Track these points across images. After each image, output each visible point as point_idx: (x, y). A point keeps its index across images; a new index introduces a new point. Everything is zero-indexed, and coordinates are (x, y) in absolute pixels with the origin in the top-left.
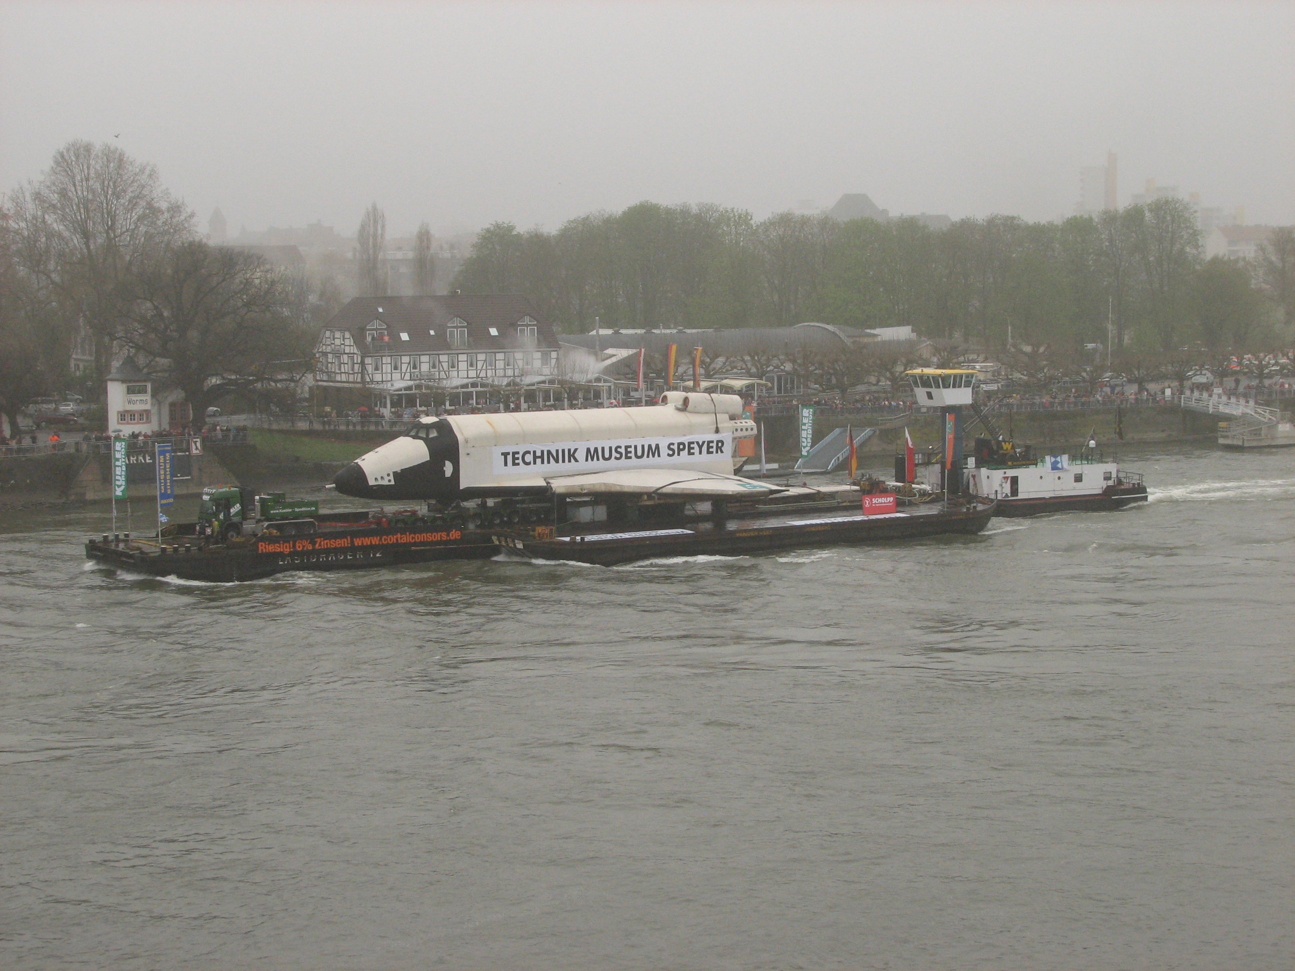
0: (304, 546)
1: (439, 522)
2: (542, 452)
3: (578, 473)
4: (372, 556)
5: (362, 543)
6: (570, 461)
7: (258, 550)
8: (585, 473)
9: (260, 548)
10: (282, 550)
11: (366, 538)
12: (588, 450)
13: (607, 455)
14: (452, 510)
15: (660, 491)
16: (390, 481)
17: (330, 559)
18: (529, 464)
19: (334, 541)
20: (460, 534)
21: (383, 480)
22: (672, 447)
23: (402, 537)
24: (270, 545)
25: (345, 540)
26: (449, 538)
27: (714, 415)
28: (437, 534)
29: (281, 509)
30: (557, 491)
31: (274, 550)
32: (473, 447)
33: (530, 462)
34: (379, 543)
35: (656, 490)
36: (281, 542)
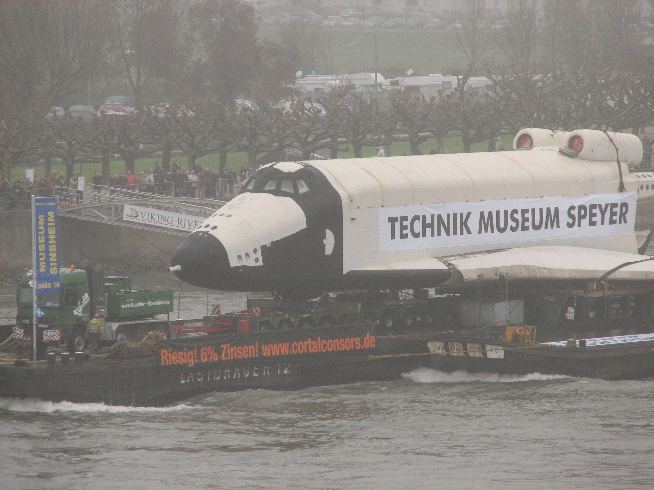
0: (209, 356)
2: (432, 216)
4: (279, 373)
5: (271, 353)
6: (462, 233)
7: (161, 361)
8: (479, 250)
9: (163, 357)
10: (186, 362)
12: (482, 214)
13: (502, 225)
14: (319, 307)
15: (612, 276)
17: (234, 377)
18: (416, 236)
19: (241, 348)
20: (374, 341)
21: (248, 259)
22: (572, 212)
23: (313, 344)
24: (173, 354)
25: (253, 347)
26: (364, 347)
27: (616, 164)
28: (350, 340)
29: (132, 302)
30: (467, 276)
31: (177, 361)
32: (358, 208)
33: (420, 232)
34: (289, 353)
35: (605, 274)
36: (185, 349)
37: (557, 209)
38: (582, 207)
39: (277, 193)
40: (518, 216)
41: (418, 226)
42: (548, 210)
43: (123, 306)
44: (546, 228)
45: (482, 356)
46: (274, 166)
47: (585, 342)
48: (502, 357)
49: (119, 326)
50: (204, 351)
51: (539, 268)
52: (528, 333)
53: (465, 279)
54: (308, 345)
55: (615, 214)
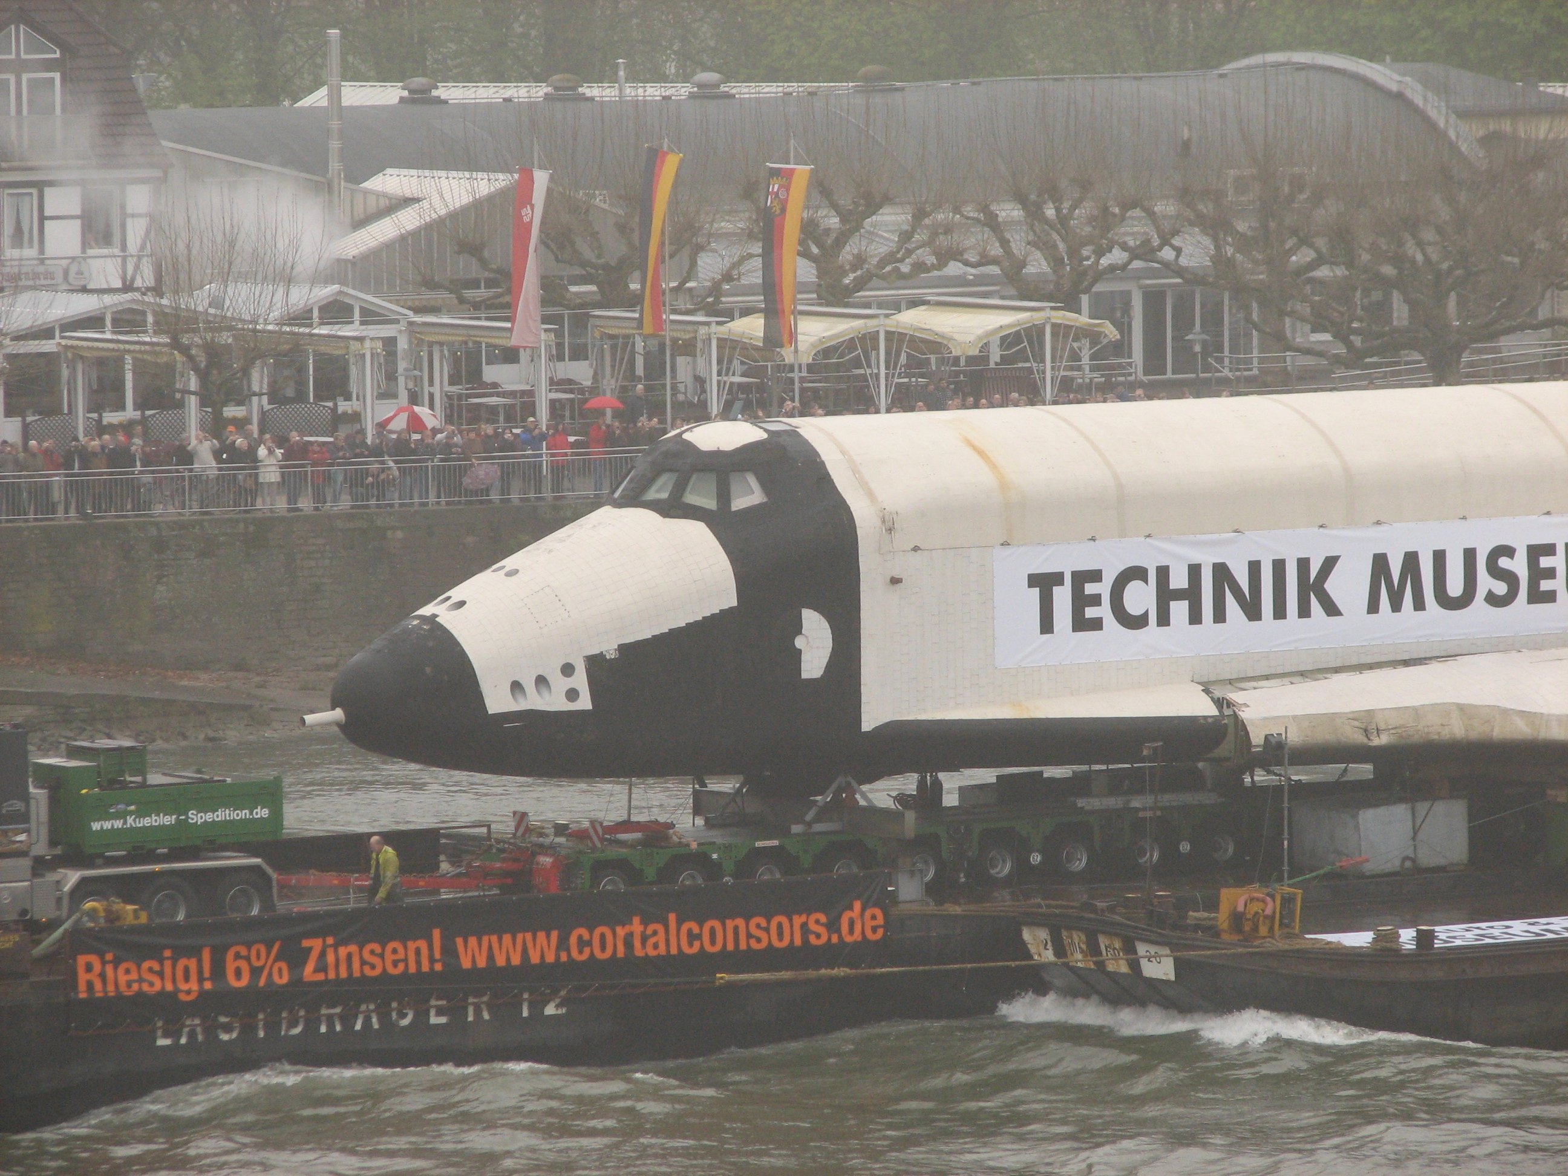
0: (256, 972)
1: (767, 874)
2: (1194, 571)
3: (1339, 663)
4: (525, 1014)
5: (491, 957)
6: (1304, 612)
7: (75, 987)
8: (1370, 660)
9: (83, 977)
10: (169, 987)
11: (507, 938)
12: (1380, 563)
13: (1455, 587)
14: (818, 819)
16: (572, 694)
17: (358, 1027)
18: (1137, 622)
19: (377, 948)
20: (880, 921)
21: (545, 693)
23: (649, 932)
24: (122, 966)
25: (422, 944)
26: (840, 937)
28: (791, 921)
29: (131, 813)
30: (1260, 737)
31: (135, 985)
32: (916, 549)
33: (1146, 613)
34: (558, 957)
36: (167, 953)
39: (672, 508)
40: (1519, 565)
41: (1140, 596)
43: (96, 826)
45: (1133, 971)
46: (685, 436)
47: (1433, 934)
48: (1171, 976)
49: (83, 881)
51: (1505, 712)
52: (1271, 909)
53: (1254, 744)
54: (631, 935)
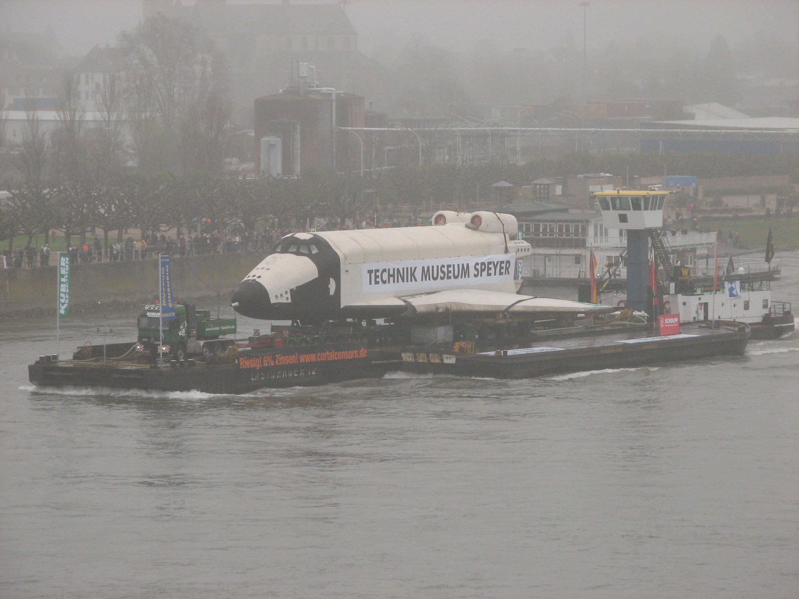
0: (268, 362)
2: (394, 270)
3: (417, 293)
4: (309, 374)
5: (305, 360)
6: (411, 281)
7: (240, 366)
8: (423, 292)
9: (241, 363)
10: (255, 366)
11: (307, 355)
12: (423, 268)
13: (435, 276)
15: (511, 309)
17: (283, 378)
18: (384, 282)
19: (287, 357)
20: (366, 353)
21: (282, 298)
22: (477, 267)
23: (330, 354)
24: (247, 361)
25: (294, 356)
26: (360, 356)
27: (502, 235)
30: (419, 310)
31: (250, 365)
32: (350, 264)
33: (386, 281)
34: (316, 360)
35: (507, 308)
36: (254, 358)
37: (468, 265)
38: (483, 264)
39: (298, 253)
40: (445, 269)
41: (385, 276)
42: (463, 265)
43: (207, 330)
44: (461, 277)
45: (440, 362)
46: (294, 236)
47: (507, 352)
48: (454, 362)
49: (205, 343)
50: (265, 359)
51: (464, 304)
52: (470, 346)
53: (417, 311)
55: (503, 268)
